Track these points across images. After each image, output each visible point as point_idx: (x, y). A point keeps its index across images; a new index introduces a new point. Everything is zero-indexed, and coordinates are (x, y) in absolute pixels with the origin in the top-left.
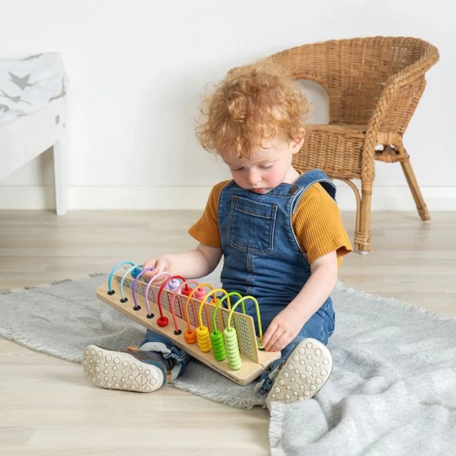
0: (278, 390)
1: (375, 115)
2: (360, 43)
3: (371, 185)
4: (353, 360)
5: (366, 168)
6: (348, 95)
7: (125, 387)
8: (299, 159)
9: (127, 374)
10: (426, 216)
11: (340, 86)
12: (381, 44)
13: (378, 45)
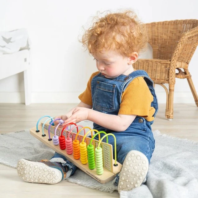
0: (122, 183)
1: (176, 52)
2: (167, 23)
3: (174, 86)
5: (171, 78)
6: (162, 48)
7: (41, 181)
9: (42, 174)
11: (158, 43)
12: (177, 23)
13: (176, 23)
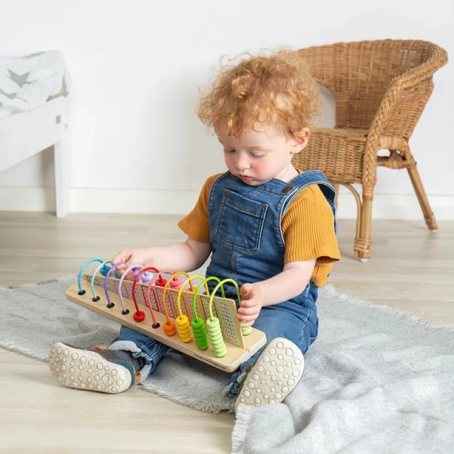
0: (248, 393)
1: (378, 118)
2: (369, 45)
3: (372, 190)
4: (333, 366)
5: (367, 173)
6: (355, 99)
7: (91, 387)
8: (300, 163)
9: (94, 374)
10: (433, 225)
11: (347, 90)
12: (390, 47)
13: (387, 48)
